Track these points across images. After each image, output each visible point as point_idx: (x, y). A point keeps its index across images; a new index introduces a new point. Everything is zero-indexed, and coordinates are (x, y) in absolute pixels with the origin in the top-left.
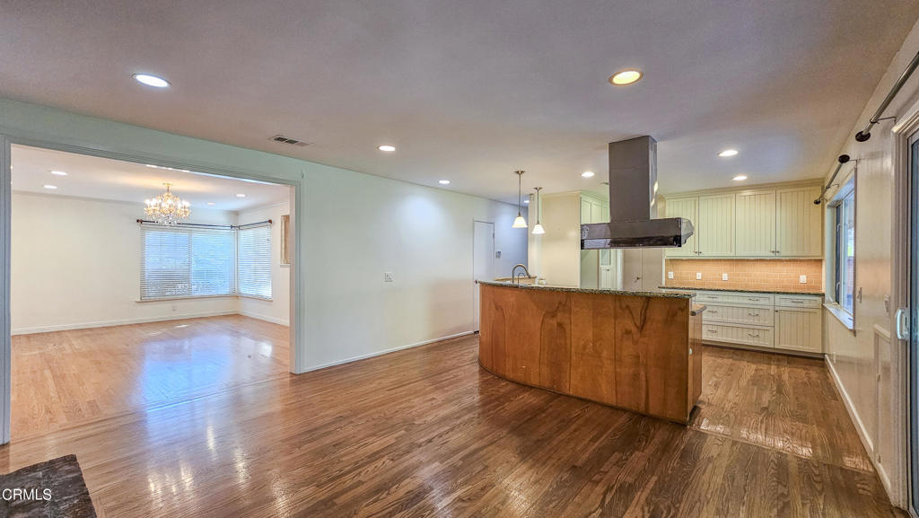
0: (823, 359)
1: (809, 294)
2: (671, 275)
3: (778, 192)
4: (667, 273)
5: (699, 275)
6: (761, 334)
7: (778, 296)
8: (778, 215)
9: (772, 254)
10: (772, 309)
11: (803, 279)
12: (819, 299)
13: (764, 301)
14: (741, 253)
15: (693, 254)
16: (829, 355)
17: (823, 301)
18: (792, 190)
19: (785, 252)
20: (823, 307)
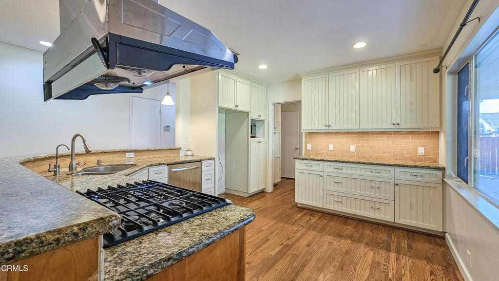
0: (443, 238)
1: (429, 168)
2: (309, 147)
3: (398, 65)
4: (306, 145)
5: (331, 148)
6: (382, 207)
7: (398, 170)
8: (398, 88)
9: (393, 127)
10: (392, 181)
11: (421, 151)
12: (439, 173)
13: (386, 174)
14: (365, 126)
15: (324, 128)
16: (449, 234)
17: (444, 176)
18: (411, 62)
19: (405, 125)
20: (444, 182)
